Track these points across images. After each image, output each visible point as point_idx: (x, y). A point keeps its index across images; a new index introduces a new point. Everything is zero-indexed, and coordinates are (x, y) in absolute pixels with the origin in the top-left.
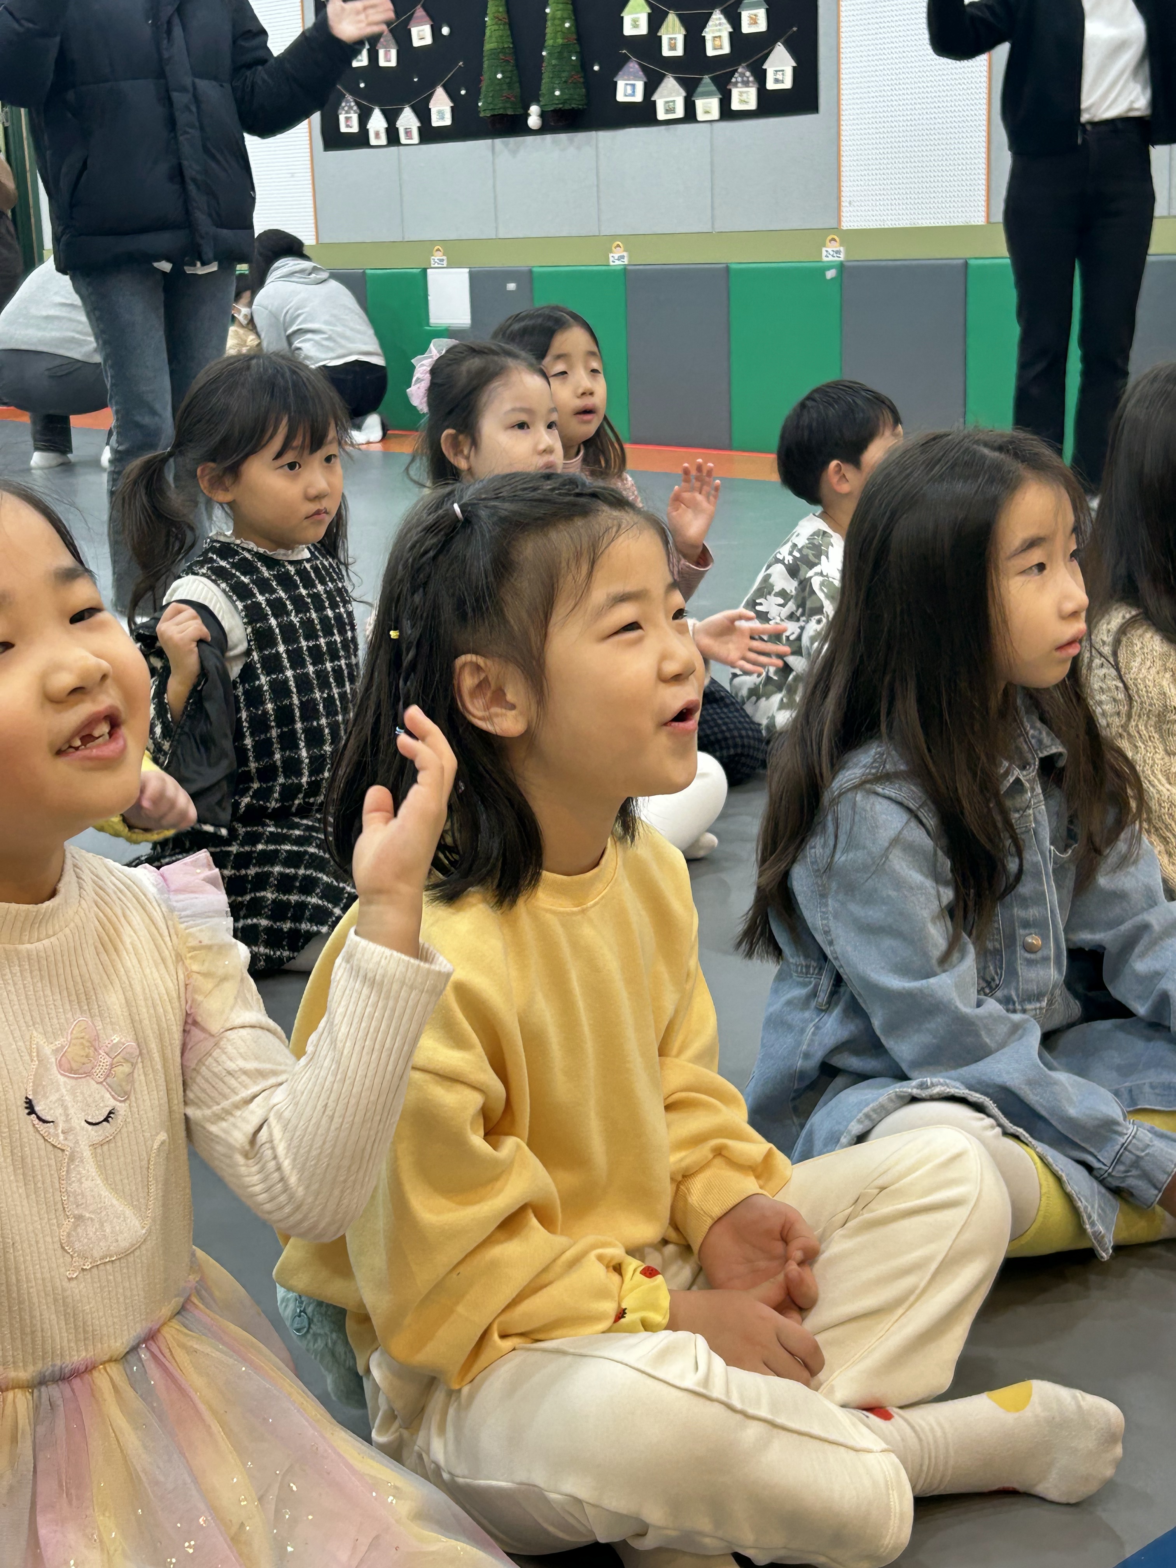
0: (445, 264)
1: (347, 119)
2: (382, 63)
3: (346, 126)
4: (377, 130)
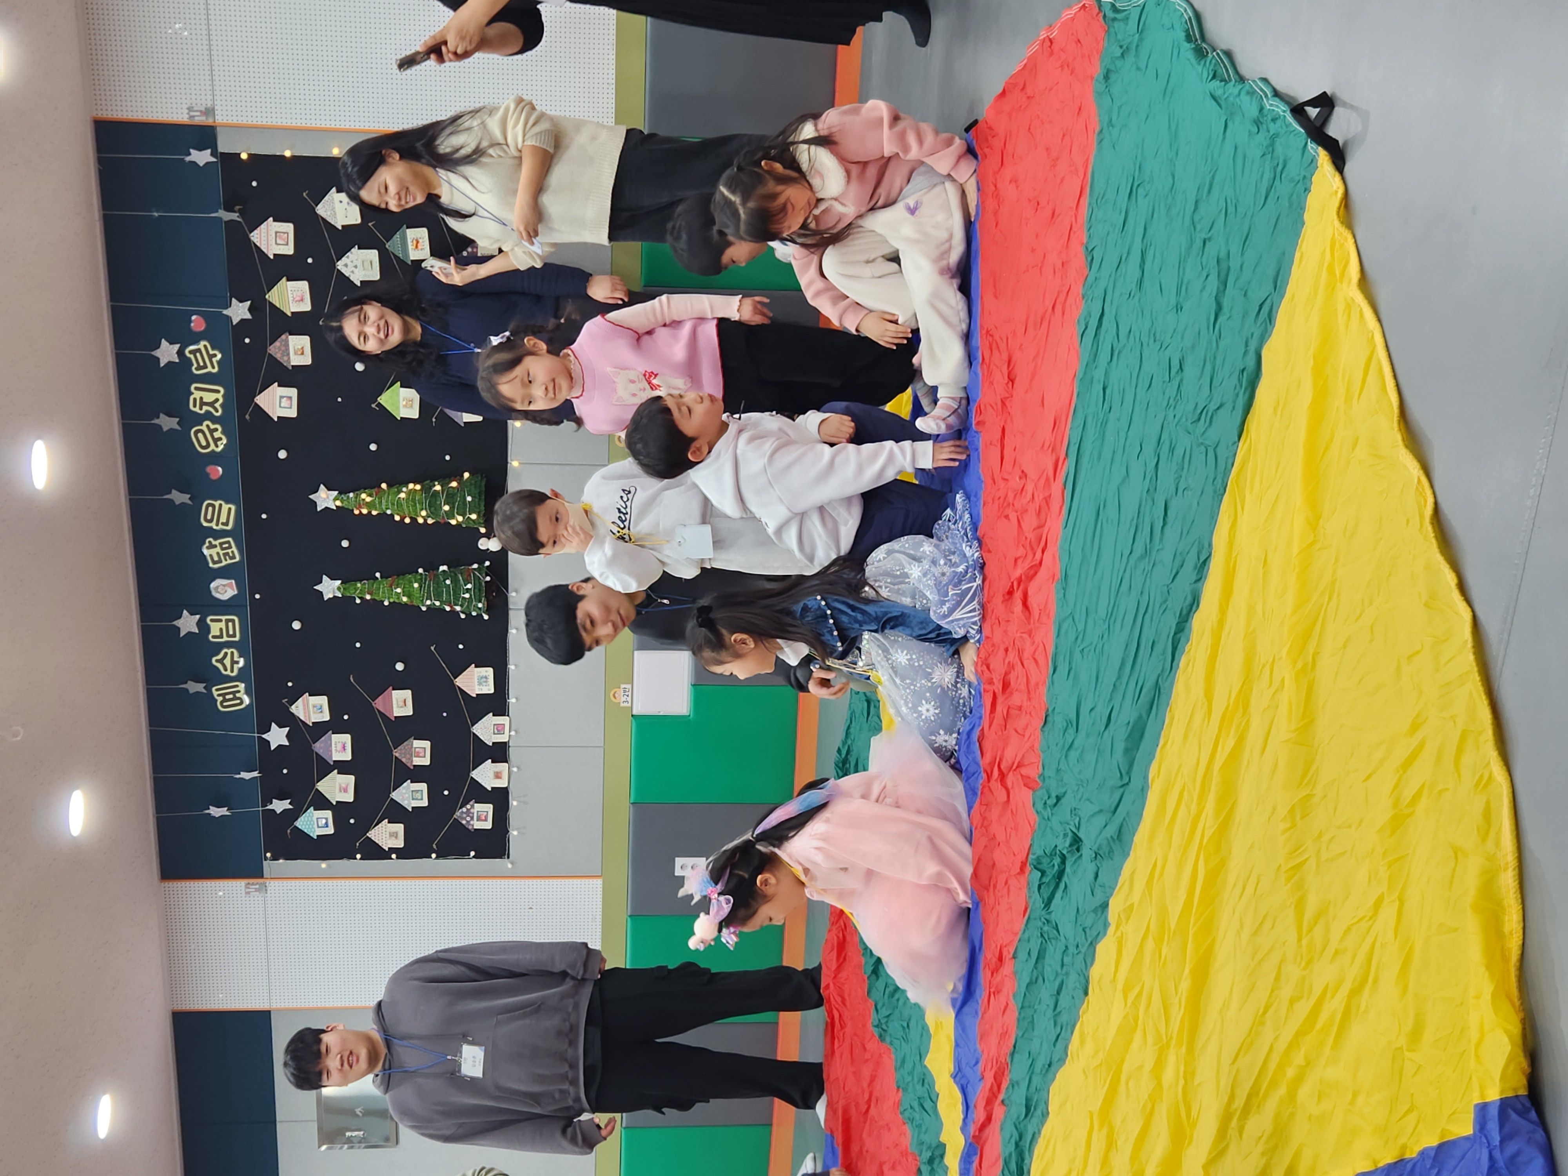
0: (629, 686)
1: (479, 818)
2: (428, 762)
3: (486, 820)
4: (492, 775)
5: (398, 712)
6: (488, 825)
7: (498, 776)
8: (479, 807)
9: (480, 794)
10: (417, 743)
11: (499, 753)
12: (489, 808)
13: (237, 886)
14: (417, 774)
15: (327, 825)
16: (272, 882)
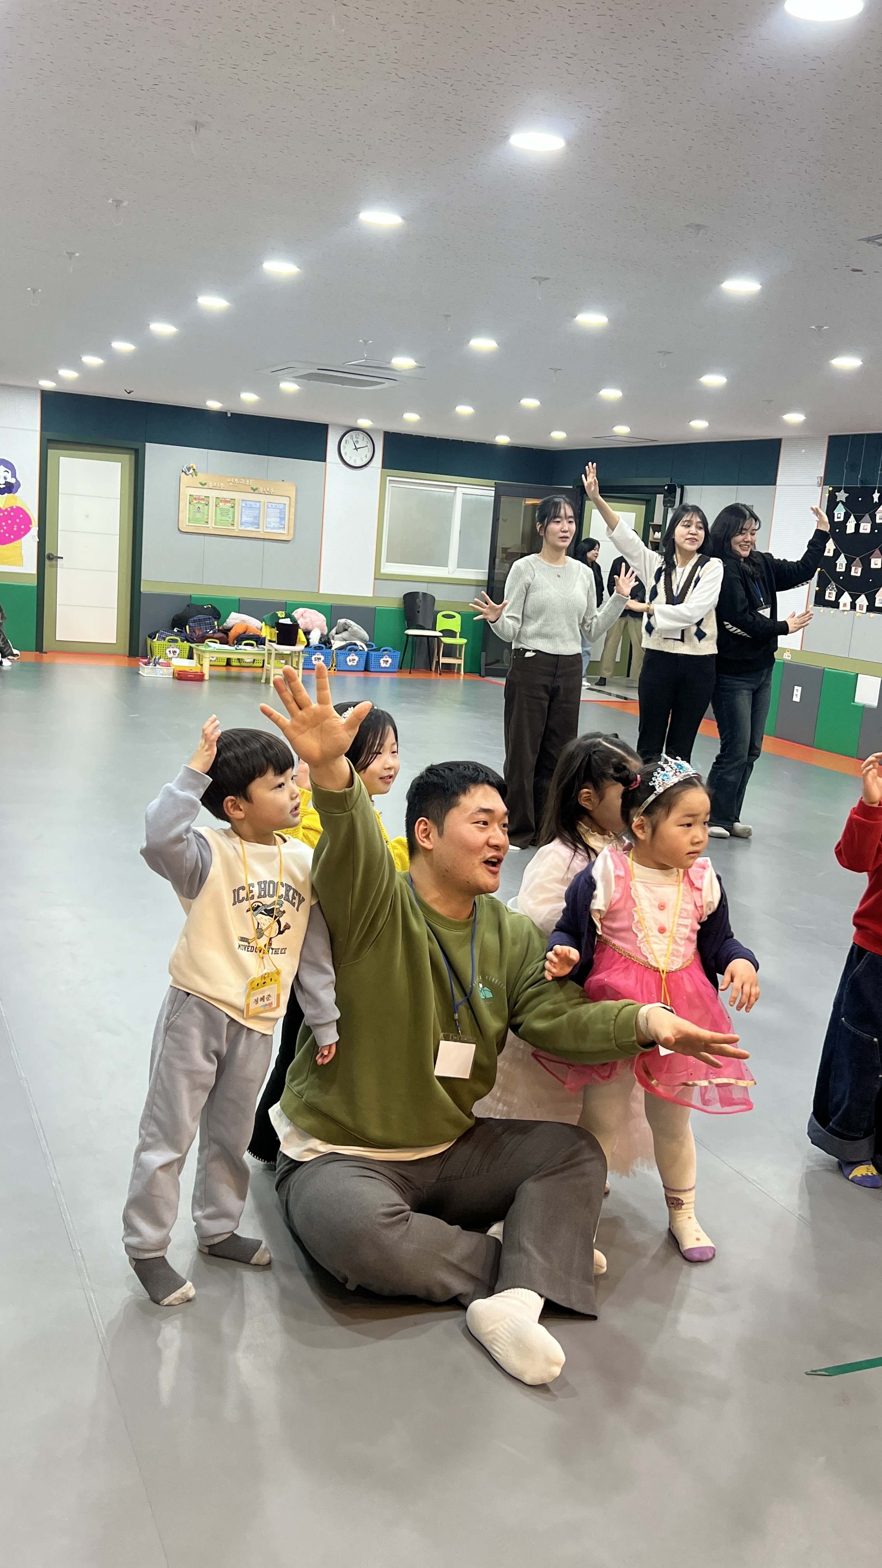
0: (869, 673)
1: (830, 593)
2: (853, 573)
3: (829, 597)
4: (845, 602)
5: (873, 561)
6: (827, 598)
7: (845, 605)
8: (834, 593)
9: (839, 595)
10: (860, 569)
11: (853, 606)
12: (833, 599)
13: (822, 474)
14: (848, 567)
15: (838, 518)
16: (821, 490)
